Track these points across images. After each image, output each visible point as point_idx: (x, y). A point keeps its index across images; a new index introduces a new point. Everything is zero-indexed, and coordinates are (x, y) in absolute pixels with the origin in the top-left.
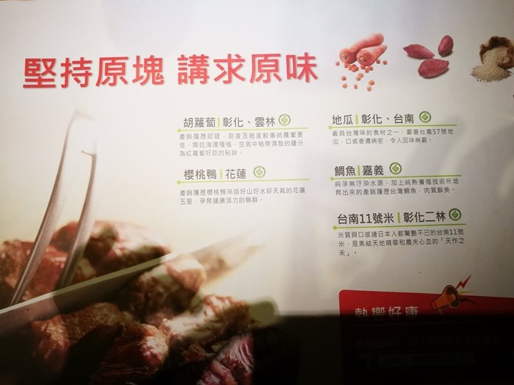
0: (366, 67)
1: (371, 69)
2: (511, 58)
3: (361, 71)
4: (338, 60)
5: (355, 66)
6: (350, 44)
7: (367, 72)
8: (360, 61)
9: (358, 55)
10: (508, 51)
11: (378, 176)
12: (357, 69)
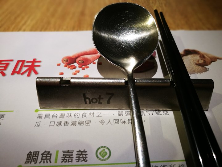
0: (83, 66)
1: (88, 68)
2: (204, 60)
3: (78, 69)
4: (60, 62)
5: (74, 66)
6: (72, 53)
7: (84, 69)
8: (78, 63)
9: (78, 60)
10: (200, 57)
11: (80, 163)
12: (75, 68)
